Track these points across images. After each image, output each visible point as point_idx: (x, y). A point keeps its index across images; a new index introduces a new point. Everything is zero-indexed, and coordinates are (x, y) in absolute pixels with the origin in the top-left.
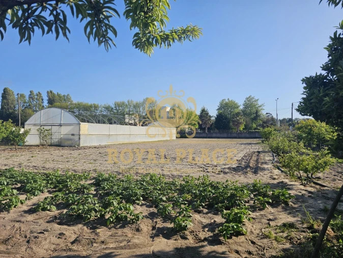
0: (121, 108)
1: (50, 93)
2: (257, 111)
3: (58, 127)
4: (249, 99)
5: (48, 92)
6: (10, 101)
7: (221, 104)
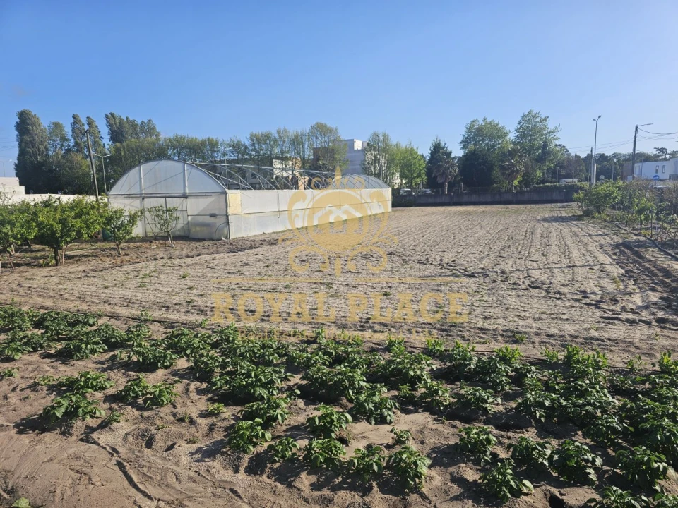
0: (263, 146)
1: (110, 118)
2: (545, 142)
3: (179, 200)
4: (528, 118)
5: (107, 117)
6: (36, 137)
7: (469, 130)
